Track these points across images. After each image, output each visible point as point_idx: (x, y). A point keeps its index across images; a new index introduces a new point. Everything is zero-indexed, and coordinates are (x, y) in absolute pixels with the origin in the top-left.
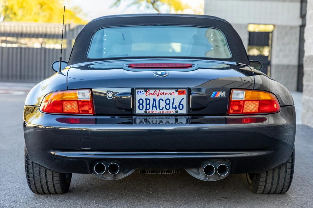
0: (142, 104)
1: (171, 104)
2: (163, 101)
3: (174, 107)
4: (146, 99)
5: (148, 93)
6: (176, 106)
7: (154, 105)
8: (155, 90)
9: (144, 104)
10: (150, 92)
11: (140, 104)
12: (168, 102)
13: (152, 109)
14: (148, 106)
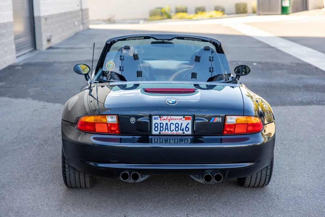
0: (157, 127)
1: (179, 127)
2: (173, 124)
3: (182, 129)
4: (160, 123)
5: (162, 119)
6: (183, 128)
7: (167, 128)
8: (167, 116)
9: (159, 127)
10: (164, 118)
11: (155, 127)
12: (177, 125)
13: (165, 131)
14: (162, 128)
